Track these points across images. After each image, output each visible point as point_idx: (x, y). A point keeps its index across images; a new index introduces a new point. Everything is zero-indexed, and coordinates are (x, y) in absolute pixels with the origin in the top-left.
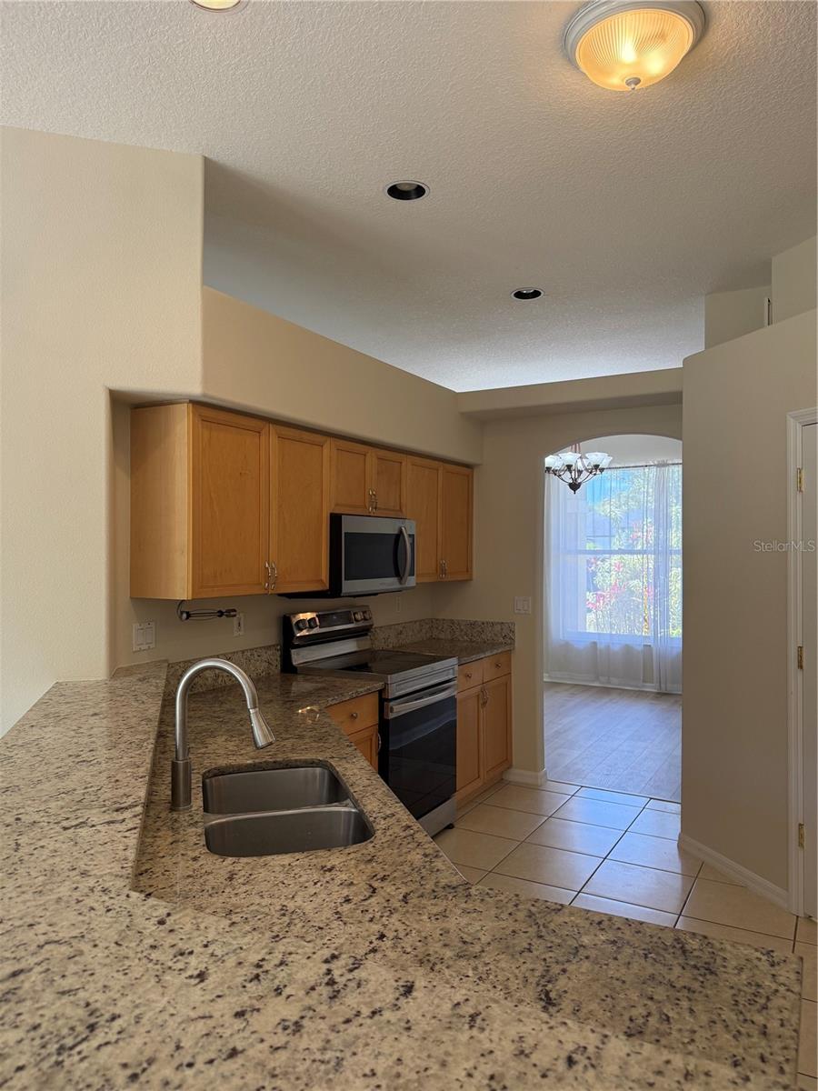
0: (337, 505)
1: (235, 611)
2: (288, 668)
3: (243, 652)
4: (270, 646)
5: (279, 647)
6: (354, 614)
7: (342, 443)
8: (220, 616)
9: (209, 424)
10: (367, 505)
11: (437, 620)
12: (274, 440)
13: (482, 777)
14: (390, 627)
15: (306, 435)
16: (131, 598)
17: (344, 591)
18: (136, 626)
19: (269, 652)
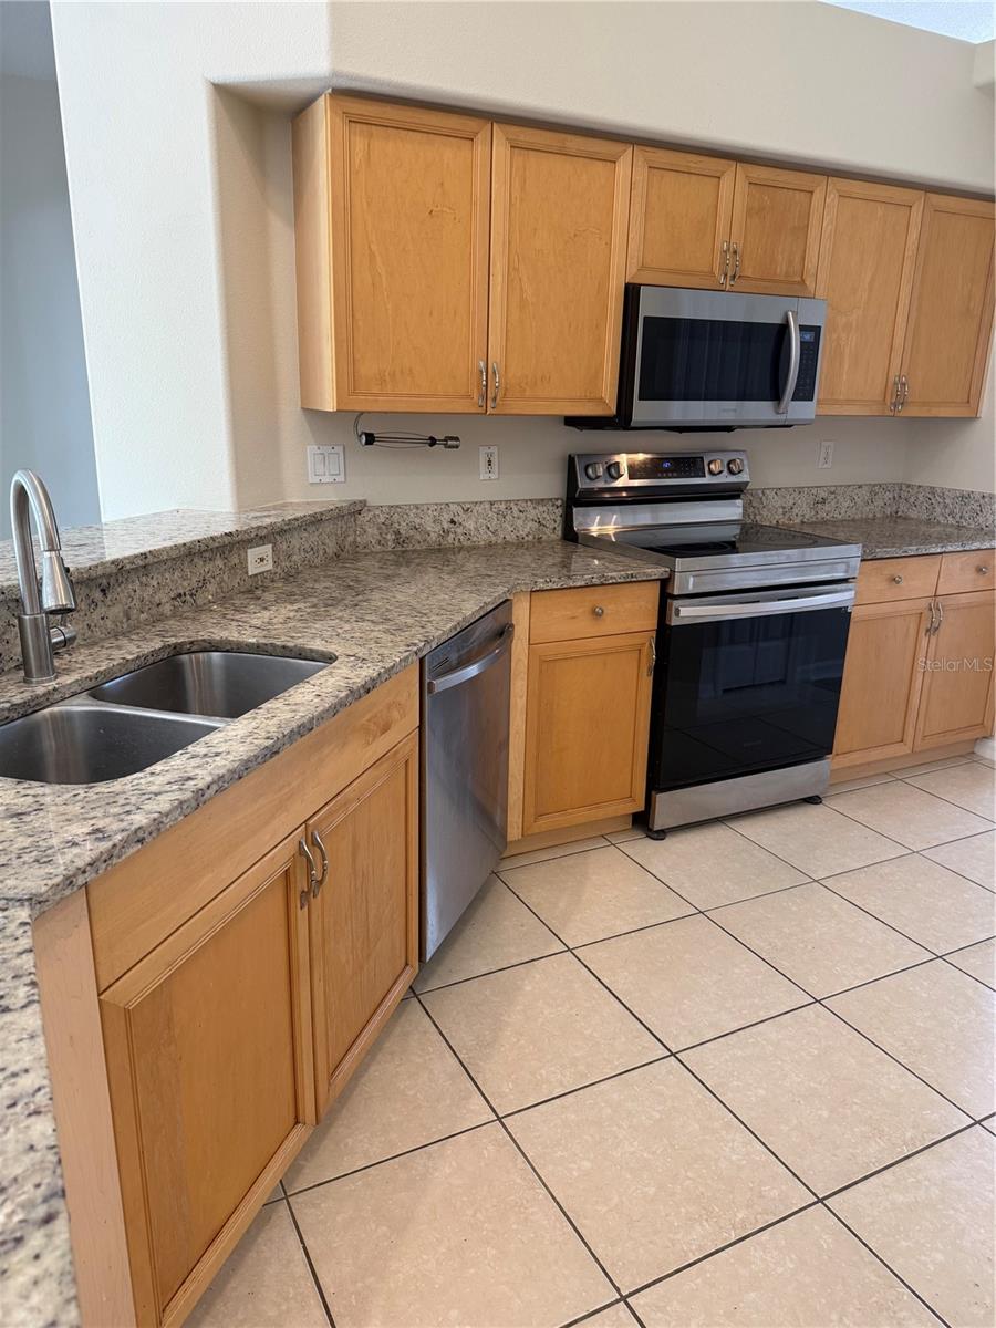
0: (643, 268)
1: (457, 439)
2: (570, 535)
3: (492, 504)
4: (543, 500)
5: (559, 503)
6: (709, 464)
7: (662, 157)
8: (431, 445)
9: (365, 126)
10: (716, 273)
11: (908, 486)
12: (501, 150)
13: (909, 739)
14: (800, 490)
15: (575, 143)
16: (303, 408)
17: (635, 418)
18: (311, 449)
19: (541, 509)
